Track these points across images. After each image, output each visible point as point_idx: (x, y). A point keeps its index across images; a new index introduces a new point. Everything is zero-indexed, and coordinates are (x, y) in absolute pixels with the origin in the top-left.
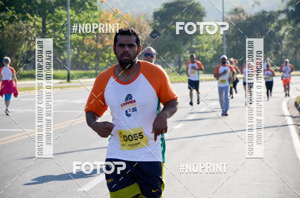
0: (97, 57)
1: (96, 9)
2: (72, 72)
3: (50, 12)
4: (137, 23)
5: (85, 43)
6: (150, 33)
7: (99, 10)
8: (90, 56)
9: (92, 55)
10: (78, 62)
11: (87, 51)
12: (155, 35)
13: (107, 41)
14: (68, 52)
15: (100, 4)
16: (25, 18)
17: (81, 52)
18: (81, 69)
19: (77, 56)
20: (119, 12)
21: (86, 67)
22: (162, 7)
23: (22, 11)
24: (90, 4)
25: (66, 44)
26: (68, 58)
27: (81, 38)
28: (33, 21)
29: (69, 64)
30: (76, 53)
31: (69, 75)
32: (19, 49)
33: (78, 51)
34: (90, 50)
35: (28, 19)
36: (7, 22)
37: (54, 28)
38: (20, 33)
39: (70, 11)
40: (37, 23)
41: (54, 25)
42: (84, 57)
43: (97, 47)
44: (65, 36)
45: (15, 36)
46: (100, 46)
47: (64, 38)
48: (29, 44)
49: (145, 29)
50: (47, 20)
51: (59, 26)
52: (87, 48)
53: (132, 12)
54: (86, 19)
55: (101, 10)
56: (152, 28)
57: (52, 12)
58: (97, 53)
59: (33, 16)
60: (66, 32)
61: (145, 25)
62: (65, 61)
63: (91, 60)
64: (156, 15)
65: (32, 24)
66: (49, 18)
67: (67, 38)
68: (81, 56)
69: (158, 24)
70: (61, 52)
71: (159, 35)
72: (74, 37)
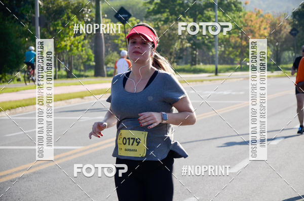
0: (242, 53)
1: (241, 11)
2: (219, 67)
3: (200, 13)
4: (278, 22)
5: (231, 41)
6: (289, 30)
7: (243, 10)
8: (235, 52)
9: (237, 51)
10: (224, 57)
11: (233, 48)
12: (294, 32)
14: (216, 49)
15: (244, 5)
17: (227, 49)
18: (227, 63)
19: (224, 52)
20: (262, 13)
21: (232, 62)
22: (300, 8)
23: (176, 13)
24: (236, 6)
25: (214, 41)
26: (216, 54)
27: (227, 35)
29: (217, 60)
30: (223, 49)
31: (217, 69)
32: (173, 46)
33: (225, 47)
34: (235, 47)
36: (162, 22)
38: (174, 32)
39: (218, 12)
42: (230, 53)
43: (241, 44)
45: (169, 35)
46: (244, 43)
47: (212, 37)
48: (181, 42)
49: (285, 27)
52: (233, 45)
53: (273, 12)
54: (232, 19)
55: (245, 10)
56: (292, 26)
57: (202, 13)
58: (242, 50)
59: (185, 17)
61: (285, 24)
63: (236, 56)
64: (295, 14)
66: (200, 19)
68: (227, 52)
69: (297, 22)
70: (209, 49)
71: (298, 32)
72: (220, 35)
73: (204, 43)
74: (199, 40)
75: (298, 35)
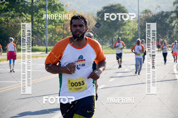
1: (63, 10)
2: (49, 48)
3: (35, 12)
5: (56, 30)
6: (95, 24)
7: (65, 10)
8: (59, 38)
9: (61, 37)
10: (52, 41)
11: (58, 35)
12: (98, 25)
14: (46, 36)
15: (65, 7)
16: (21, 15)
17: (54, 36)
19: (52, 38)
22: (102, 9)
23: (20, 11)
24: (60, 7)
25: (45, 30)
26: (47, 39)
27: (54, 27)
28: (26, 17)
29: (47, 43)
30: (51, 36)
32: (17, 34)
33: (52, 35)
34: (59, 35)
35: (23, 16)
36: (10, 17)
38: (18, 24)
39: (48, 11)
40: (28, 18)
41: (38, 20)
42: (56, 39)
43: (63, 32)
44: (45, 26)
45: (15, 26)
47: (44, 27)
49: (92, 22)
50: (34, 16)
51: (41, 20)
52: (57, 33)
53: (84, 12)
55: (66, 10)
56: (96, 21)
57: (37, 12)
58: (64, 36)
59: (26, 14)
60: (45, 24)
61: (92, 20)
62: (44, 41)
64: (99, 13)
65: (25, 19)
67: (46, 27)
68: (54, 38)
69: (100, 19)
70: (42, 35)
71: (100, 25)
72: (50, 26)
73: (38, 31)
74: (35, 29)
75: (101, 27)
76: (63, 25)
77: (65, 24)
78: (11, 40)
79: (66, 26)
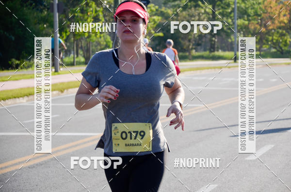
0: (261, 40)
5: (250, 27)
11: (252, 35)
13: (270, 25)
14: (234, 36)
16: (197, 6)
17: (247, 35)
25: (233, 28)
26: (235, 40)
27: (247, 22)
28: (204, 8)
29: (235, 47)
30: (242, 36)
31: (235, 56)
33: (244, 34)
34: (254, 34)
35: (199, 6)
36: (181, 9)
37: (222, 14)
40: (207, 10)
41: (223, 12)
44: (232, 22)
46: (263, 30)
47: (231, 23)
50: (216, 7)
51: (227, 12)
52: (252, 32)
54: (251, 5)
58: (261, 36)
59: (204, 4)
60: (233, 18)
62: (232, 43)
65: (203, 11)
66: (219, 6)
67: (234, 23)
70: (228, 35)
72: (240, 22)
73: (223, 30)
76: (261, 20)
77: (263, 18)
78: (170, 43)
79: (265, 20)
